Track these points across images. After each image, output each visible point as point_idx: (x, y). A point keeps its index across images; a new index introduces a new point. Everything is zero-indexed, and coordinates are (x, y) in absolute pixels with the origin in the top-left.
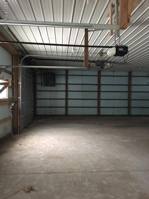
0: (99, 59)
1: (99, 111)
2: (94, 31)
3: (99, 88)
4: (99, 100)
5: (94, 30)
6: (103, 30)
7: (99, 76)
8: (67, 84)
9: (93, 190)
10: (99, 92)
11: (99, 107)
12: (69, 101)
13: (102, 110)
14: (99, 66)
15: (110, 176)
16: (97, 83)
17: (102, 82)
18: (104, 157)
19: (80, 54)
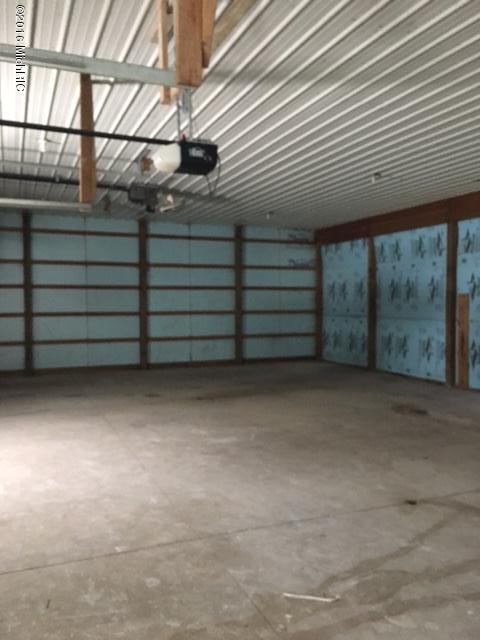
0: (140, 180)
1: (144, 352)
2: (112, 85)
3: (143, 276)
4: (144, 314)
5: (112, 80)
6: (142, 85)
7: (143, 236)
8: (27, 263)
9: (114, 615)
10: (143, 288)
11: (144, 339)
12: (38, 322)
13: (153, 346)
14: (139, 205)
15: (171, 557)
16: (135, 259)
17: (153, 258)
18: (154, 500)
19: (70, 158)
